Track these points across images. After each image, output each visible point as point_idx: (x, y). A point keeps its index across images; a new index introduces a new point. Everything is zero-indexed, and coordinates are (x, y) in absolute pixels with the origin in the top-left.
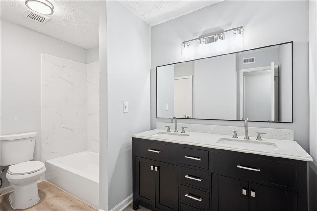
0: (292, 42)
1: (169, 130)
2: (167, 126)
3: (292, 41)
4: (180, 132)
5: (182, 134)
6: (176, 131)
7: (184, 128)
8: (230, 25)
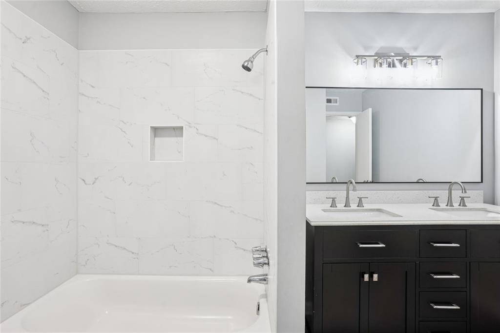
0: (482, 90)
1: (333, 205)
2: (331, 198)
3: (481, 88)
4: (354, 206)
5: (359, 209)
6: (347, 205)
7: (361, 198)
8: (415, 49)
